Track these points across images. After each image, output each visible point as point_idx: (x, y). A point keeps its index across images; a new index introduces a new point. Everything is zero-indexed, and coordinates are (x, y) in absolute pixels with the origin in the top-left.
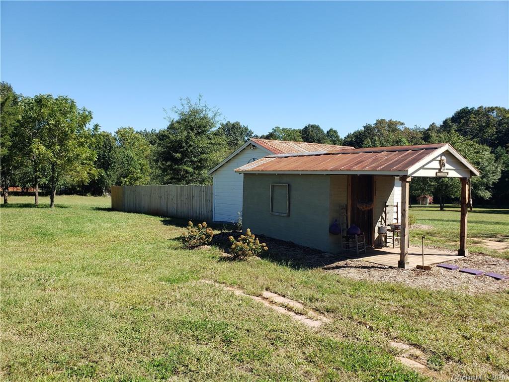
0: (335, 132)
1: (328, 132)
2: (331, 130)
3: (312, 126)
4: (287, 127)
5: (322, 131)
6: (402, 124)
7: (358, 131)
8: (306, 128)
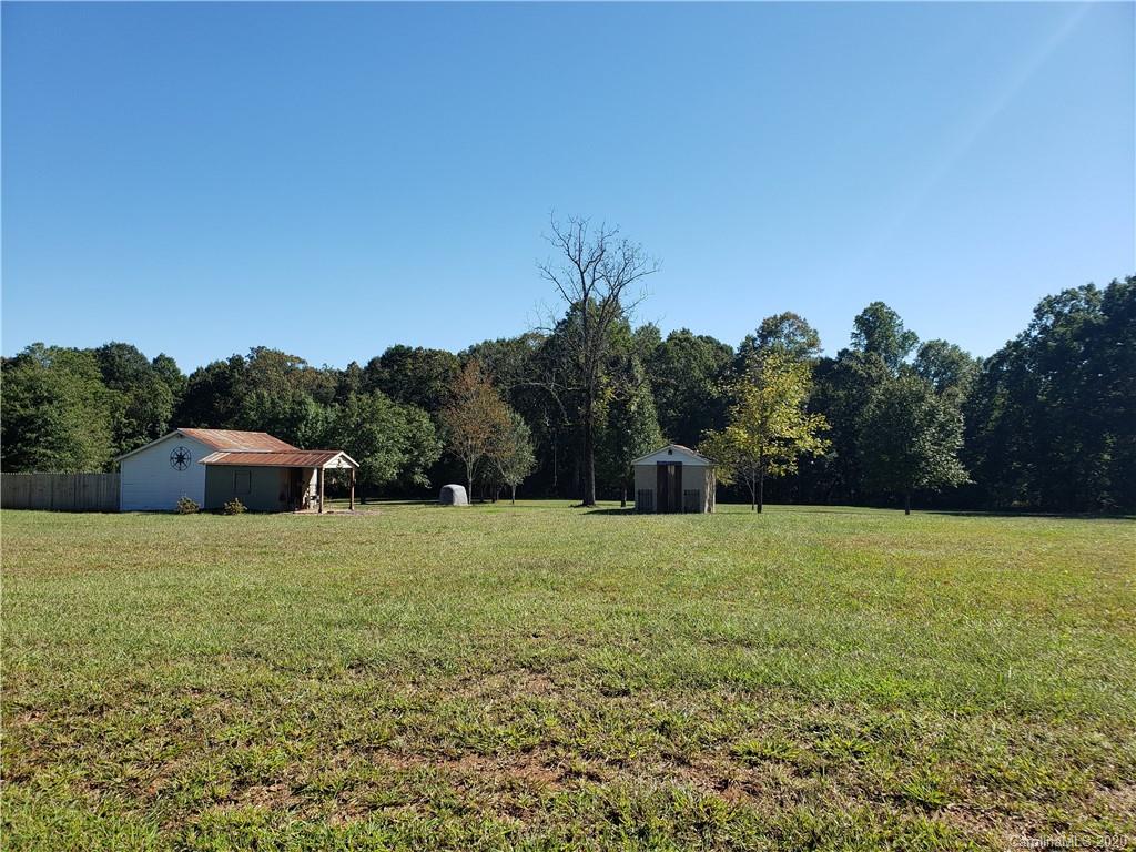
0: (170, 361)
1: (155, 361)
2: (161, 357)
3: (121, 347)
4: (64, 344)
5: (142, 358)
6: (303, 362)
7: (217, 362)
8: (106, 348)
